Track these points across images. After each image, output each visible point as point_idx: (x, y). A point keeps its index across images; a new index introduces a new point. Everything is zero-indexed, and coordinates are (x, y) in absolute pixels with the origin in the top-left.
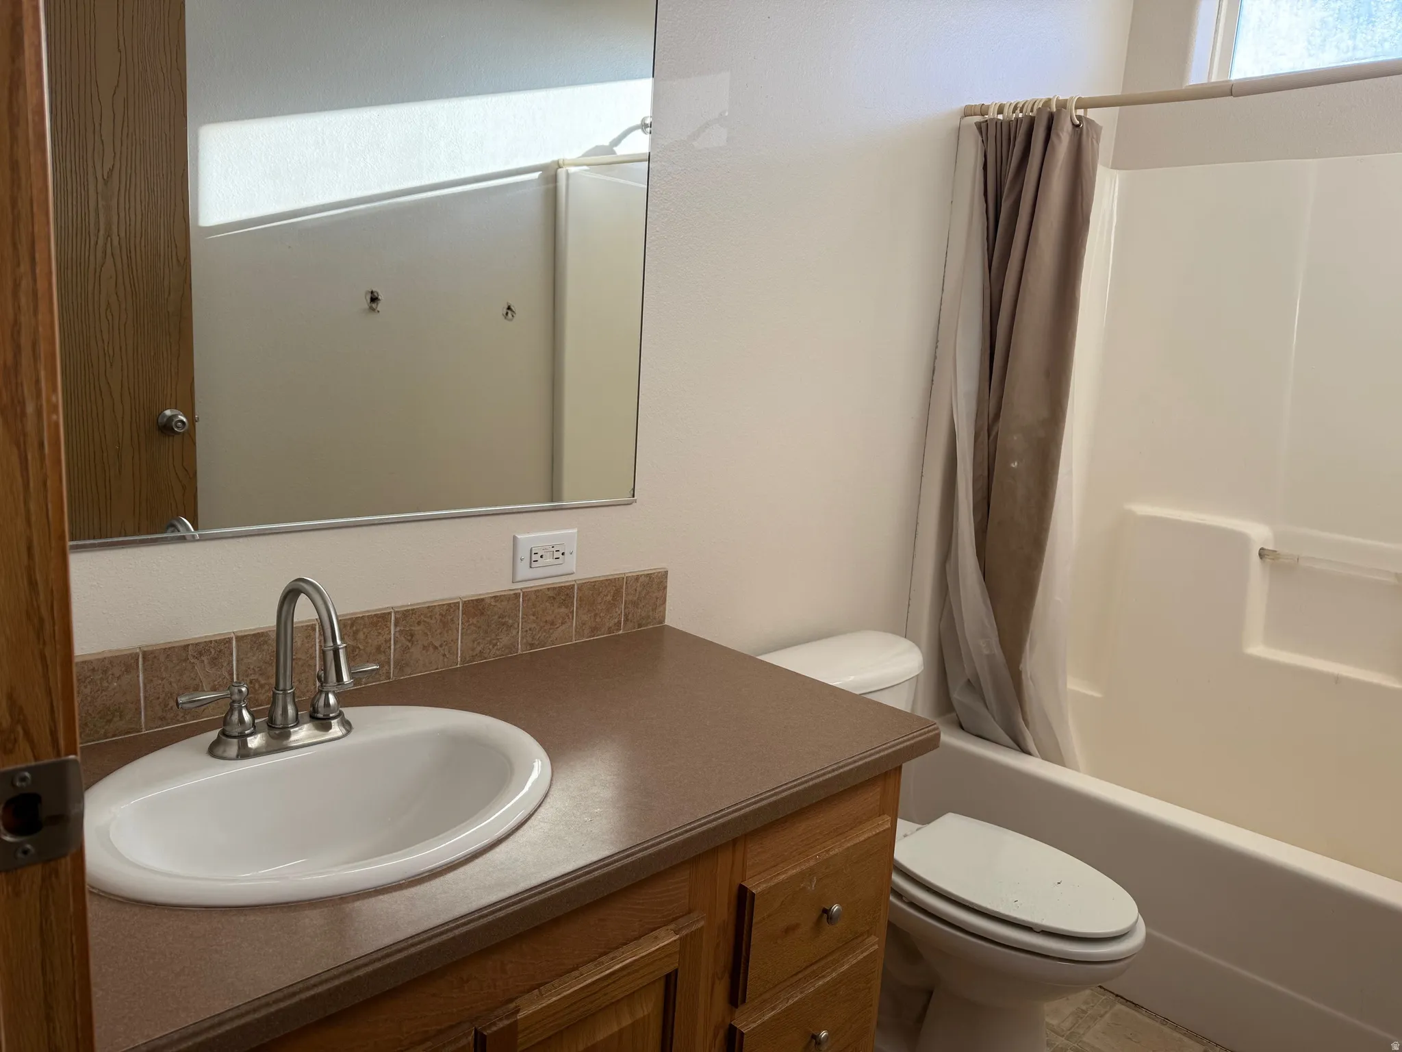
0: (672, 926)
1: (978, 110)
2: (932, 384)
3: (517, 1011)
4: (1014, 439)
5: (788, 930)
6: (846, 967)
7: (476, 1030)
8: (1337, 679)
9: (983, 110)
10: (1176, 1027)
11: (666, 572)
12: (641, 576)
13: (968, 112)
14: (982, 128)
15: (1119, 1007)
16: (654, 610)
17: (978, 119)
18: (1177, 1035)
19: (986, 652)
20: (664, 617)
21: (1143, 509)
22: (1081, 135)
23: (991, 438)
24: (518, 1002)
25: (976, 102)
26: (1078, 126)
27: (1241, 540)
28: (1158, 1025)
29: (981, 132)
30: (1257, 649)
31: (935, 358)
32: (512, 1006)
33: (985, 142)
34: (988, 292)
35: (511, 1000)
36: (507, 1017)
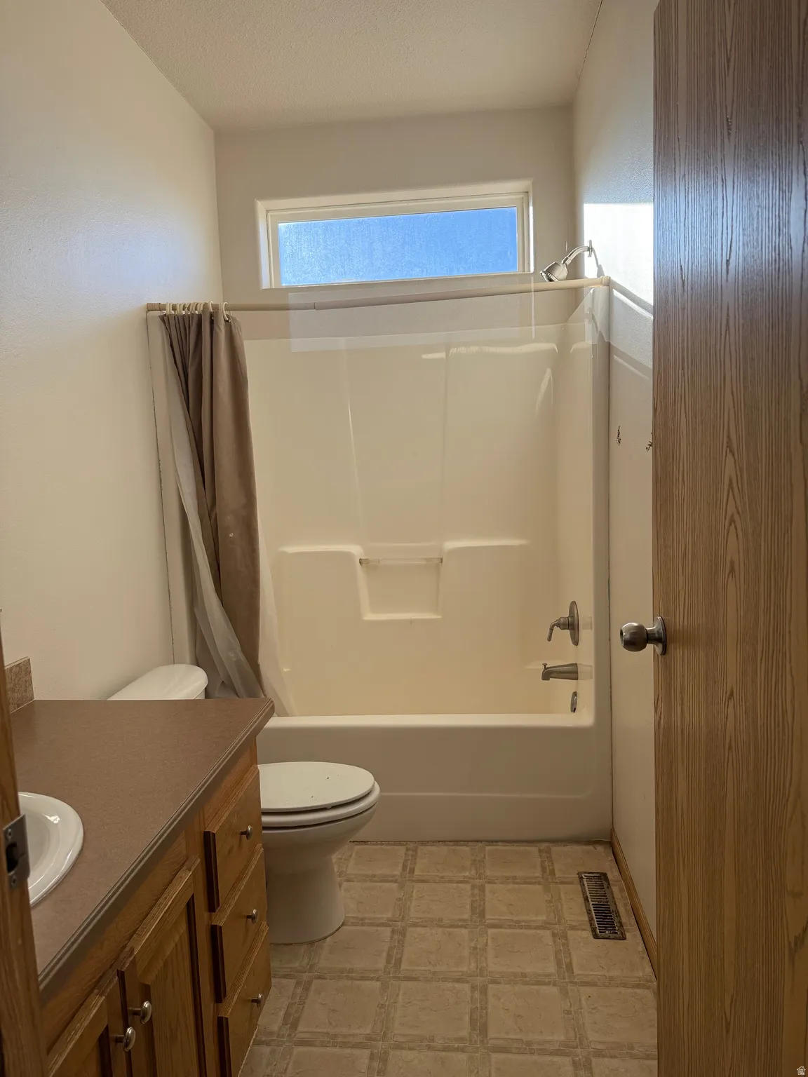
0: (185, 868)
1: (157, 307)
2: (161, 490)
3: (132, 950)
4: (228, 520)
5: (230, 852)
6: (253, 867)
7: (117, 970)
8: (411, 622)
9: (161, 307)
10: (388, 843)
11: (29, 660)
12: (13, 667)
13: (150, 308)
14: (165, 319)
15: (358, 847)
16: (26, 691)
17: (158, 313)
18: (390, 847)
19: (234, 659)
20: (33, 695)
21: (291, 549)
22: (231, 326)
23: (212, 520)
24: (130, 944)
25: (155, 300)
26: (227, 321)
27: (348, 556)
28: (379, 847)
29: (165, 323)
30: (369, 616)
31: (160, 472)
32: (127, 949)
33: (168, 329)
34: (190, 426)
35: (125, 947)
36: (130, 956)
